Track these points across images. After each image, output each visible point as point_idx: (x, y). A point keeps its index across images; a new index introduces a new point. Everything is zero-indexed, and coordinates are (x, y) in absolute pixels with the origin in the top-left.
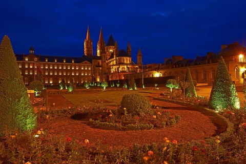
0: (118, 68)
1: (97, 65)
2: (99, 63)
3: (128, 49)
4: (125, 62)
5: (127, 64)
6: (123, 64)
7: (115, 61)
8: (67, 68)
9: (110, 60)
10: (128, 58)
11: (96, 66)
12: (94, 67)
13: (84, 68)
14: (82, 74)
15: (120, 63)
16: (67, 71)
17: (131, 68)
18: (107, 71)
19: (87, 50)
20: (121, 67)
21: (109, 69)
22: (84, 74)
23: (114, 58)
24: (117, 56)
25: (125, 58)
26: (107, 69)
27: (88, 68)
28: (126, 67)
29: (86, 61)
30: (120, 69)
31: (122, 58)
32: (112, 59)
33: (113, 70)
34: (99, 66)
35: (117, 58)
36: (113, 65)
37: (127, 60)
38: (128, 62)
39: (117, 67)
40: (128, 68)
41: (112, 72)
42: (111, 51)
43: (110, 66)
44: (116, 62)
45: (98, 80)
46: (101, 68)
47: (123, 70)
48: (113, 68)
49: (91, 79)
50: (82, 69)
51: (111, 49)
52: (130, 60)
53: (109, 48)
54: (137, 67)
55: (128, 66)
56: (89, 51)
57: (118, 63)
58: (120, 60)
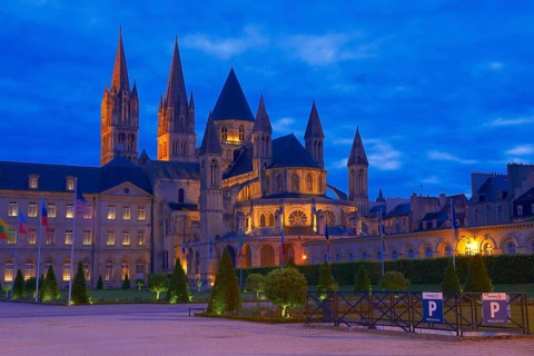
1: (176, 201)
2: (181, 192)
3: (308, 135)
4: (303, 188)
5: (313, 200)
6: (296, 197)
7: (257, 185)
9: (232, 181)
10: (315, 174)
11: (173, 206)
12: (161, 211)
13: (119, 215)
14: (111, 242)
15: (280, 194)
20: (288, 210)
21: (235, 216)
23: (256, 173)
24: (265, 165)
25: (302, 173)
26: (227, 217)
27: (135, 216)
28: (307, 209)
29: (128, 184)
30: (286, 220)
31: (290, 171)
32: (242, 179)
33: (253, 223)
35: (268, 172)
36: (252, 202)
37: (307, 180)
38: (315, 191)
39: (273, 209)
40: (319, 215)
41: (249, 230)
42: (234, 139)
43: (238, 205)
44: (264, 191)
46: (195, 215)
47: (298, 221)
48: (251, 214)
49: (148, 260)
50: (110, 217)
51: (233, 135)
52: (320, 178)
53: (225, 130)
54: (353, 209)
55: (318, 207)
56: (124, 138)
57: (271, 191)
58: (280, 180)
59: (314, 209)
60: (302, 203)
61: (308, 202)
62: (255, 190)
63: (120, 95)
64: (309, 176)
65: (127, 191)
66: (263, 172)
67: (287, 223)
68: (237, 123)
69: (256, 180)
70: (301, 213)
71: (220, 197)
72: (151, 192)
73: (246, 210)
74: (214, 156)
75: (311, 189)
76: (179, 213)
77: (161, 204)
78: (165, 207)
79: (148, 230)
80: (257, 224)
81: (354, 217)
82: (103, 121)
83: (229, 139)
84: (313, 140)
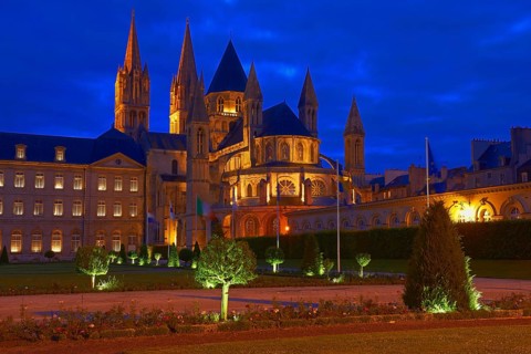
0: (262, 185)
1: (170, 172)
2: (176, 162)
3: (302, 103)
4: (294, 158)
5: (301, 169)
6: (286, 166)
7: (247, 155)
8: (30, 182)
9: (226, 150)
10: (307, 142)
11: (165, 178)
12: (154, 183)
13: (109, 185)
14: (101, 213)
15: (269, 163)
16: (29, 195)
17: (320, 184)
18: (211, 199)
19: (125, 112)
20: (275, 179)
21: (222, 186)
23: (245, 143)
24: (255, 134)
25: (292, 141)
26: (213, 187)
27: (126, 186)
28: (295, 178)
29: (118, 155)
30: (272, 190)
31: (280, 140)
32: (235, 147)
33: (240, 191)
34: (175, 176)
35: (258, 141)
36: (240, 172)
37: (300, 149)
38: (307, 160)
39: (257, 178)
40: (307, 183)
41: (236, 201)
42: (231, 111)
43: (227, 175)
44: (253, 160)
45: (172, 238)
46: (184, 186)
47: (286, 191)
48: (237, 183)
49: (141, 232)
50: (101, 188)
51: (229, 106)
52: (312, 147)
53: (221, 102)
54: (346, 178)
55: (307, 176)
56: (135, 115)
57: (260, 161)
58: (269, 149)
59: (302, 178)
60: (290, 172)
61: (296, 171)
62: (245, 160)
63: (131, 74)
64: (300, 144)
65: (118, 161)
66: (252, 142)
67: (274, 194)
68: (234, 95)
69: (245, 149)
70: (289, 183)
71: (207, 166)
72: (144, 163)
73: (233, 180)
74: (201, 124)
75: (302, 158)
76: (170, 184)
77: (154, 176)
78: (159, 179)
79: (141, 201)
80: (244, 195)
82: (117, 99)
83: (226, 110)
84: (307, 108)
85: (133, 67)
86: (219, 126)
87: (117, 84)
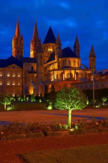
0: (62, 74)
1: (30, 70)
2: (32, 67)
3: (75, 47)
4: (72, 65)
5: (75, 69)
6: (69, 68)
9: (49, 63)
10: (77, 60)
11: (29, 72)
12: (25, 74)
13: (11, 75)
14: (8, 84)
15: (63, 67)
17: (81, 74)
18: (45, 79)
19: (16, 51)
20: (66, 72)
21: (48, 75)
22: (11, 83)
23: (56, 60)
24: (59, 57)
25: (72, 60)
26: (45, 75)
27: (16, 75)
28: (73, 72)
29: (14, 65)
30: (65, 76)
31: (68, 59)
32: (52, 62)
34: (32, 72)
35: (60, 60)
36: (54, 70)
37: (74, 62)
38: (77, 66)
39: (60, 72)
40: (77, 74)
41: (53, 80)
42: (51, 50)
43: (50, 71)
44: (59, 66)
45: (32, 92)
46: (35, 75)
47: (70, 76)
48: (53, 74)
49: (21, 90)
50: (8, 76)
51: (50, 48)
52: (78, 62)
53: (48, 47)
54: (90, 72)
55: (77, 71)
56: (19, 52)
57: (61, 66)
58: (64, 62)
59: (75, 72)
60: (71, 70)
61: (73, 69)
62: (56, 66)
63: (18, 38)
65: (14, 67)
66: (58, 60)
67: (66, 77)
68: (51, 44)
69: (56, 62)
70: (71, 73)
72: (22, 67)
73: (52, 73)
74: (41, 54)
75: (75, 65)
76: (31, 74)
77: (25, 72)
78: (27, 72)
79: (21, 80)
80: (55, 78)
81: (90, 75)
82: (13, 47)
83: (49, 50)
84: (76, 48)
85: (18, 36)
86: (47, 55)
87: (13, 42)
